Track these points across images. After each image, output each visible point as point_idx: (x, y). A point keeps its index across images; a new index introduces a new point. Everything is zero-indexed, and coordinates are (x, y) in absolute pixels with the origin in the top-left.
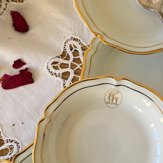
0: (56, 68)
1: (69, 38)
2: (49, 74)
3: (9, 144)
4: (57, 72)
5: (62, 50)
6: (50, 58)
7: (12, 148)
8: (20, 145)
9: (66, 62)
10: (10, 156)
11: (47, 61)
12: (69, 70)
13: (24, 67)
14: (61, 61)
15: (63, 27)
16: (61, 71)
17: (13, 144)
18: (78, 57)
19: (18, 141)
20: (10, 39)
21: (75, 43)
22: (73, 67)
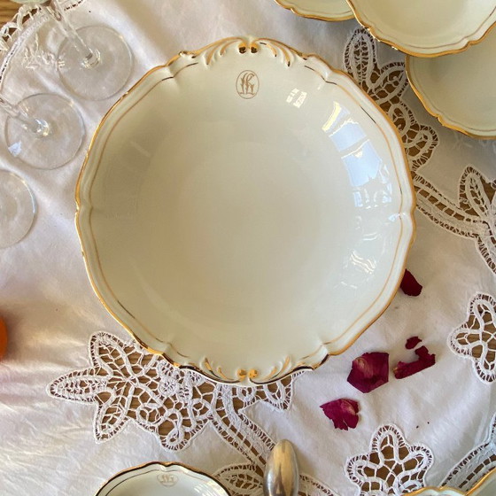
0: (463, 343)
1: (475, 295)
2: (454, 352)
3: (416, 453)
4: (465, 348)
5: (468, 314)
6: (453, 329)
7: (420, 459)
8: (430, 453)
9: (475, 332)
10: (420, 470)
11: (450, 334)
12: (480, 342)
13: (419, 346)
14: (469, 331)
15: (464, 281)
16: (470, 346)
17: (420, 452)
18: (490, 323)
19: (428, 449)
20: (397, 308)
21: (484, 302)
22: (485, 337)
